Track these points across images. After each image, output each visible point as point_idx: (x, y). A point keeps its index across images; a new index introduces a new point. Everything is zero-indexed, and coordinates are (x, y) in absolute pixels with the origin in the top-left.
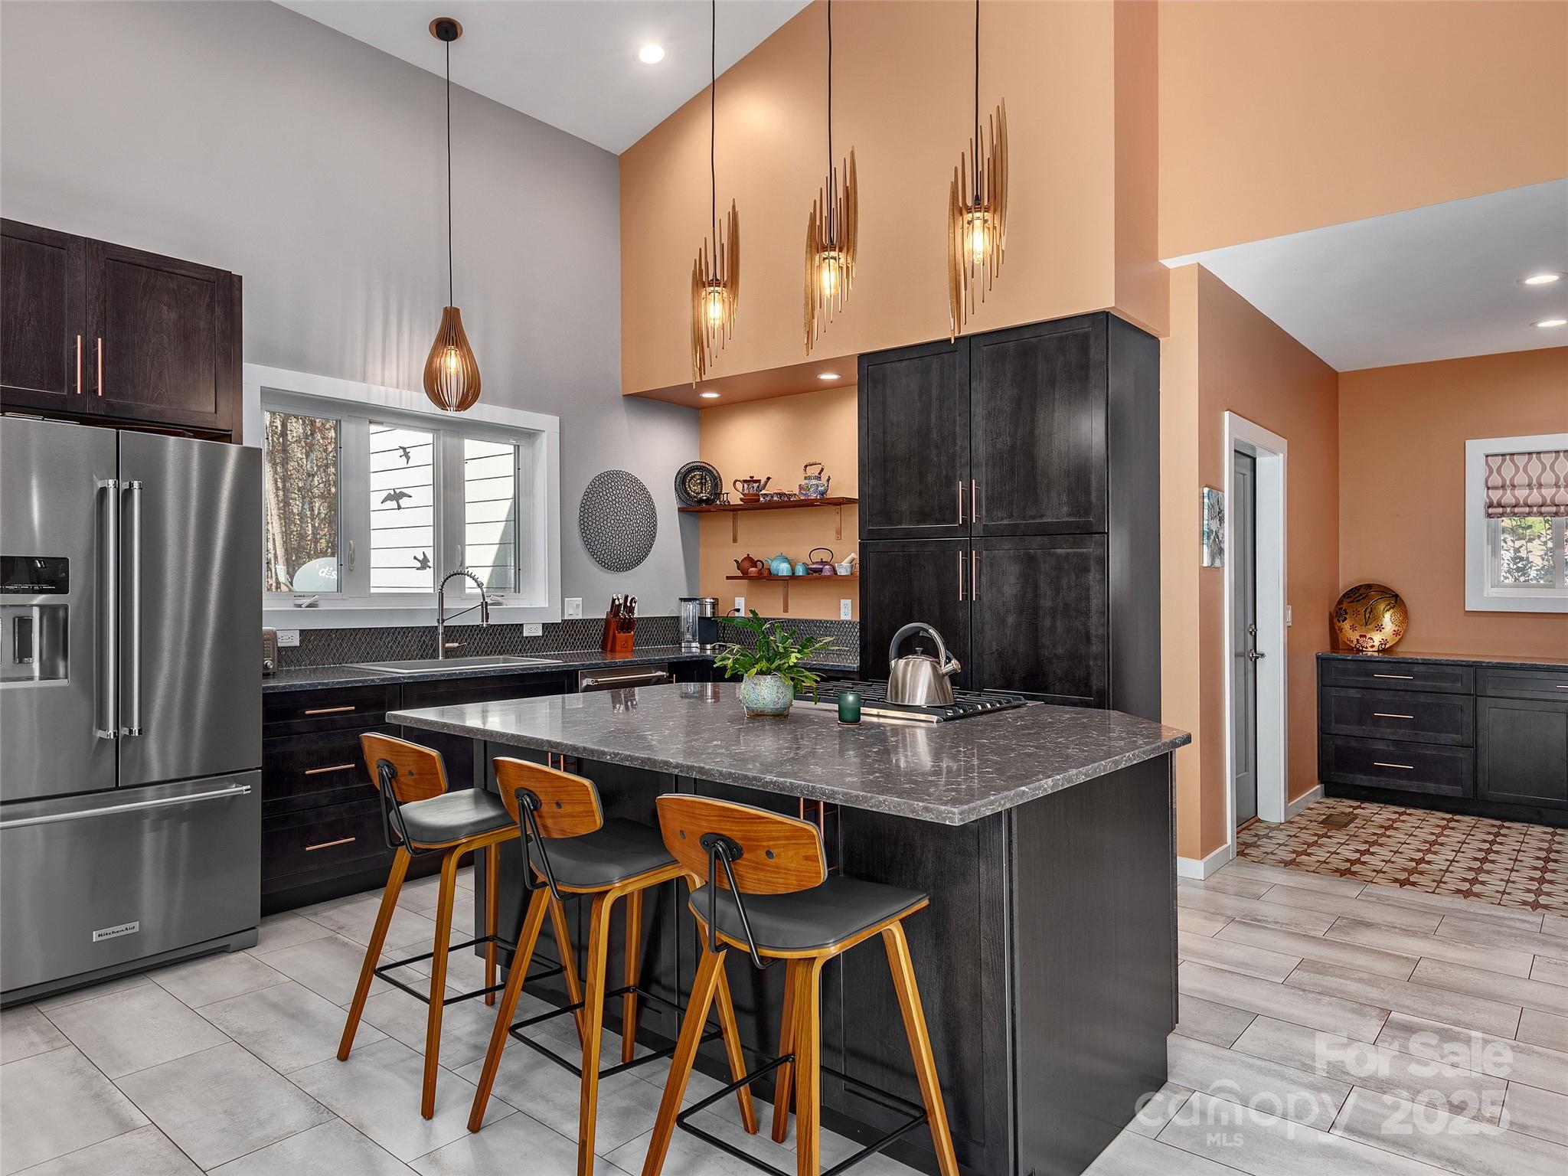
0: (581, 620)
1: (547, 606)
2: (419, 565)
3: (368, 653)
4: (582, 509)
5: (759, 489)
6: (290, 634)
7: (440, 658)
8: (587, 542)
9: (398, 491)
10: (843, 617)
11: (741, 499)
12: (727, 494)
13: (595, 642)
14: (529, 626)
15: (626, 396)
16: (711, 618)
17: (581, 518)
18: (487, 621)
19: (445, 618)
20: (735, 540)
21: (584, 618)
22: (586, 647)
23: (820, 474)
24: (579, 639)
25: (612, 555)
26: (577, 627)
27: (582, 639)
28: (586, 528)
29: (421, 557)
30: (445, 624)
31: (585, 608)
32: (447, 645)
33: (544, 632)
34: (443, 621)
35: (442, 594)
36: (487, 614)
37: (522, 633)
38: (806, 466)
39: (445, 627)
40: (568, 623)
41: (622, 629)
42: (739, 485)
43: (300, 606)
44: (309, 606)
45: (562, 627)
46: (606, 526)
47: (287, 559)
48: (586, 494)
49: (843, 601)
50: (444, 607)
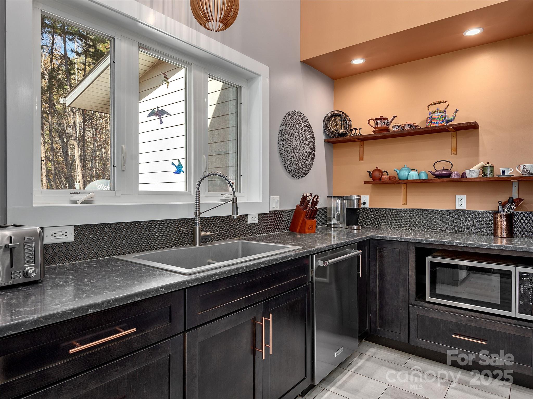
0: (279, 211)
1: (261, 201)
2: (175, 169)
3: (138, 244)
4: (280, 135)
5: (389, 123)
6: (63, 230)
7: (197, 245)
8: (282, 158)
9: (160, 109)
10: (458, 207)
11: (373, 131)
12: (360, 129)
13: (286, 226)
14: (252, 216)
15: (302, 62)
16: (356, 209)
17: (280, 141)
18: (237, 214)
19: (201, 211)
20: (361, 159)
21: (281, 209)
22: (281, 229)
23: (445, 109)
24: (278, 224)
25: (296, 167)
26: (277, 216)
27: (279, 224)
28: (282, 148)
29: (176, 163)
30: (201, 216)
31: (281, 202)
32: (203, 234)
33: (259, 220)
34: (200, 214)
35: (199, 191)
36: (237, 208)
37: (247, 221)
38: (429, 106)
39: (201, 218)
40: (272, 213)
41: (310, 218)
42: (372, 123)
43: (75, 202)
44: (85, 202)
45: (269, 216)
46: (294, 147)
47: (84, 184)
48: (282, 124)
49: (458, 197)
50: (201, 202)
